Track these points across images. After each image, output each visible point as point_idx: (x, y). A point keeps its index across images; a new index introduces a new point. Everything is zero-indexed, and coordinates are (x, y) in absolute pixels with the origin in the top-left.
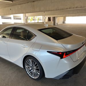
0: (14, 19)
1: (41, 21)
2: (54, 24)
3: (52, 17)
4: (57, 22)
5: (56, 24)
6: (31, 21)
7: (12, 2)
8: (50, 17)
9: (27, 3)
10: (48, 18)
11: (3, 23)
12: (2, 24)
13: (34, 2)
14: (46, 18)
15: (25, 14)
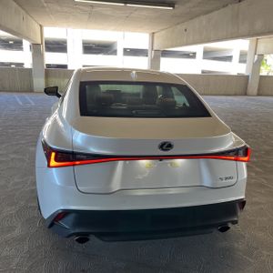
12: (200, 73)
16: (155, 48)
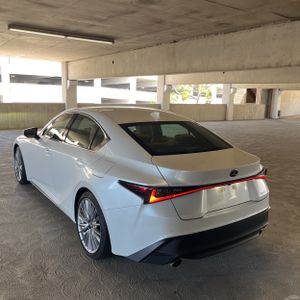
0: (138, 89)
1: (220, 101)
2: (268, 115)
3: (259, 88)
4: (278, 109)
5: (275, 115)
6: (184, 99)
7: (113, 42)
8: (255, 90)
9: (158, 45)
10: (245, 91)
11: (103, 100)
13: (175, 42)
14: (235, 92)
15: (162, 76)
16: (70, 78)
